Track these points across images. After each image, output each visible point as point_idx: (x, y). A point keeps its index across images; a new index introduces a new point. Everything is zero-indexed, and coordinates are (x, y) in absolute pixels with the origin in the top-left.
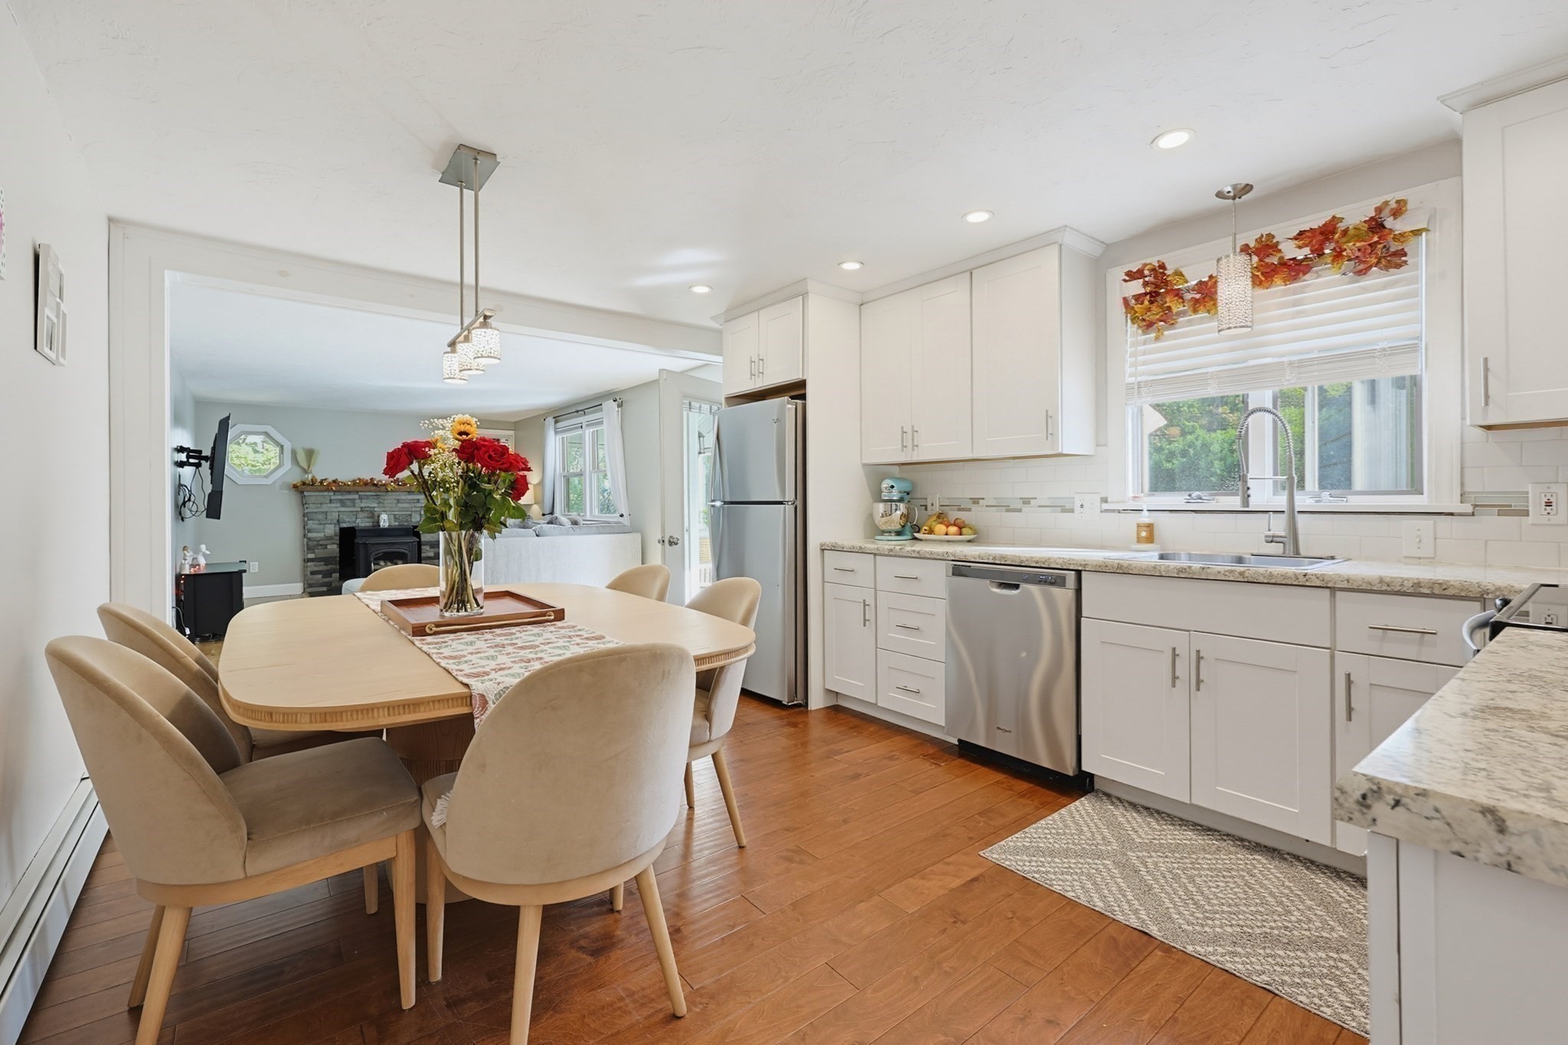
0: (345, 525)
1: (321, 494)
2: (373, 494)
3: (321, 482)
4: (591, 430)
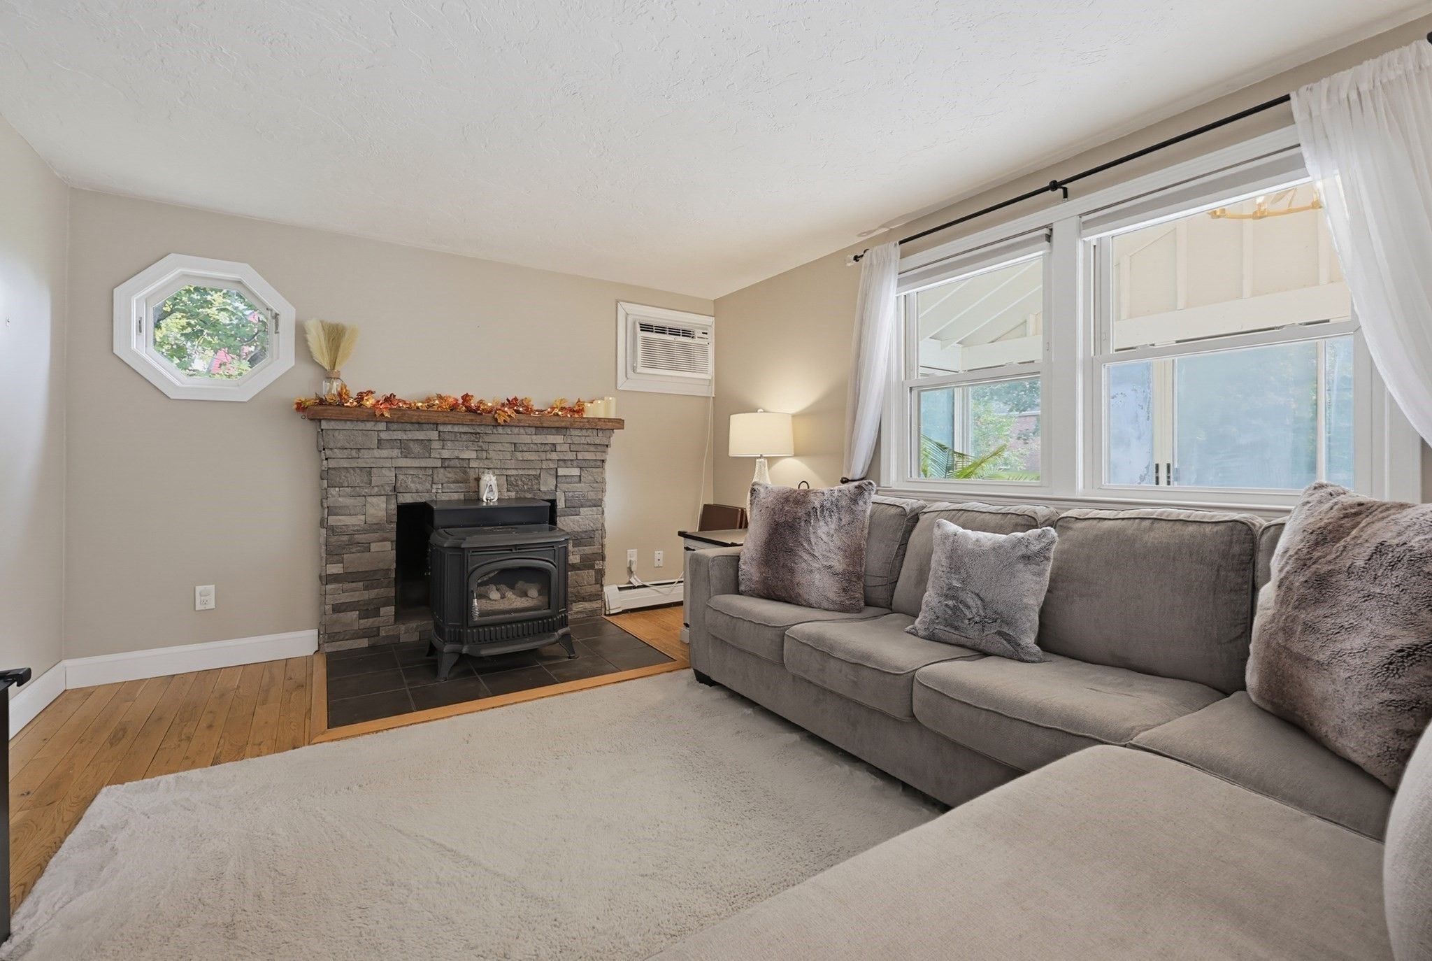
0: (407, 499)
1: (361, 426)
2: (465, 429)
3: (360, 398)
4: (1093, 239)
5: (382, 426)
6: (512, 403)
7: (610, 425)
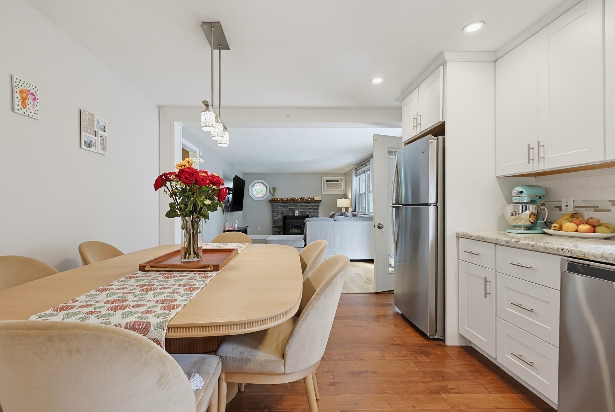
0: (284, 215)
1: (278, 203)
2: (293, 203)
4: (368, 173)
5: (280, 203)
6: (301, 198)
7: (320, 201)
